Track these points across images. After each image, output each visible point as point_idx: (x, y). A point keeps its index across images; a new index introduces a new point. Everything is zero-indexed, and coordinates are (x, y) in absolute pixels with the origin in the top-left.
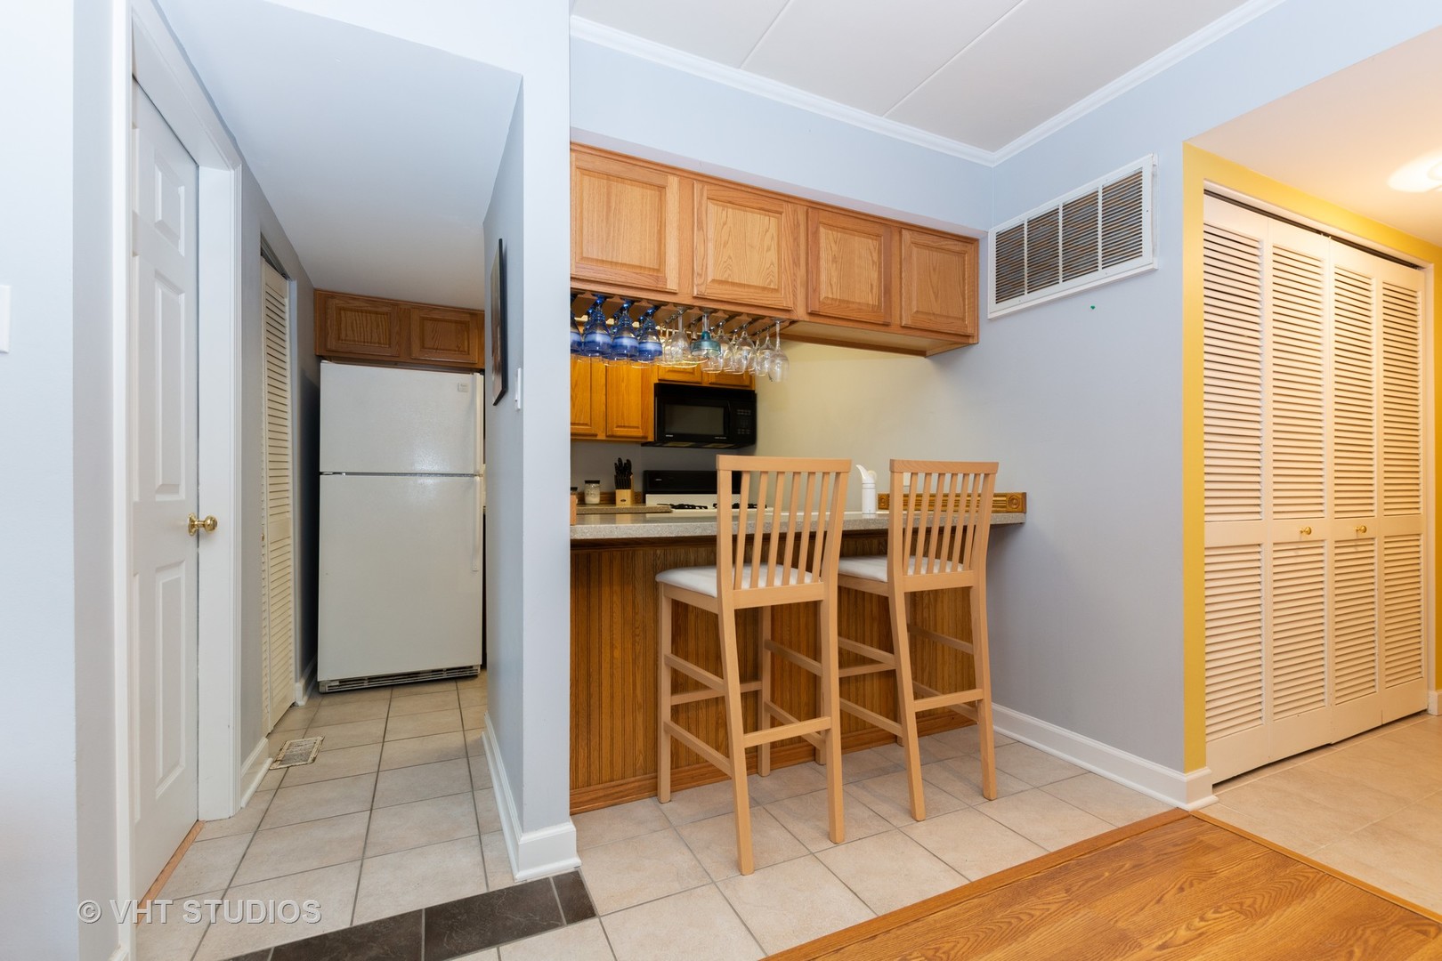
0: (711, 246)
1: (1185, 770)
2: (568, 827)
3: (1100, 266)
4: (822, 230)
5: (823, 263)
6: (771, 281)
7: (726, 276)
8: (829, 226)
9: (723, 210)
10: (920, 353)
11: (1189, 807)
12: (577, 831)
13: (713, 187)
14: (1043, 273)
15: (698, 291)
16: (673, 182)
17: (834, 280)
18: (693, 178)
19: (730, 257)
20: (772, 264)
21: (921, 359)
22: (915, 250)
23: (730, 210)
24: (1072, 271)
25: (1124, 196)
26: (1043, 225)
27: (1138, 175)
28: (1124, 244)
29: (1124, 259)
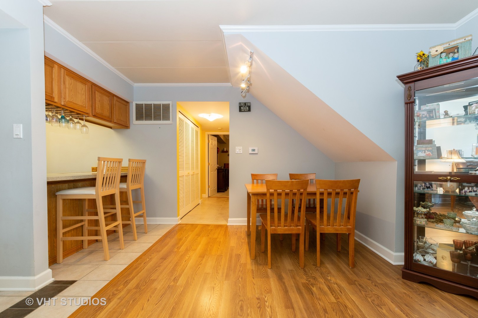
0: (67, 90)
1: (177, 217)
2: (50, 271)
3: (162, 120)
4: (96, 92)
5: (97, 102)
6: (84, 104)
7: (72, 100)
8: (98, 91)
9: (71, 79)
10: (111, 128)
11: (178, 223)
12: (52, 271)
13: (68, 72)
14: (148, 117)
15: (64, 103)
16: (56, 66)
17: (99, 107)
18: (61, 67)
19: (73, 95)
20: (84, 99)
21: (110, 129)
22: (117, 103)
23: (72, 80)
24: (155, 119)
25: (166, 108)
26: (148, 106)
27: (169, 104)
28: (166, 117)
29: (167, 120)
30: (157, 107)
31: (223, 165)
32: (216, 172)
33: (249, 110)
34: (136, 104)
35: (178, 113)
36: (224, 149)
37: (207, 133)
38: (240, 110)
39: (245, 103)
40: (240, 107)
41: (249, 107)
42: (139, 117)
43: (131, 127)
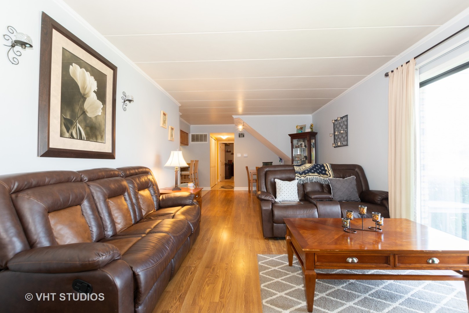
3: (203, 142)
11: (211, 190)
14: (197, 140)
24: (200, 141)
25: (205, 136)
26: (197, 136)
27: (207, 134)
28: (205, 140)
29: (205, 141)
30: (201, 136)
31: (228, 162)
32: (224, 166)
33: (244, 137)
34: (192, 135)
35: (210, 137)
36: (228, 150)
37: (219, 142)
38: (239, 137)
39: (242, 134)
40: (239, 135)
41: (244, 135)
42: (193, 140)
43: (189, 145)
